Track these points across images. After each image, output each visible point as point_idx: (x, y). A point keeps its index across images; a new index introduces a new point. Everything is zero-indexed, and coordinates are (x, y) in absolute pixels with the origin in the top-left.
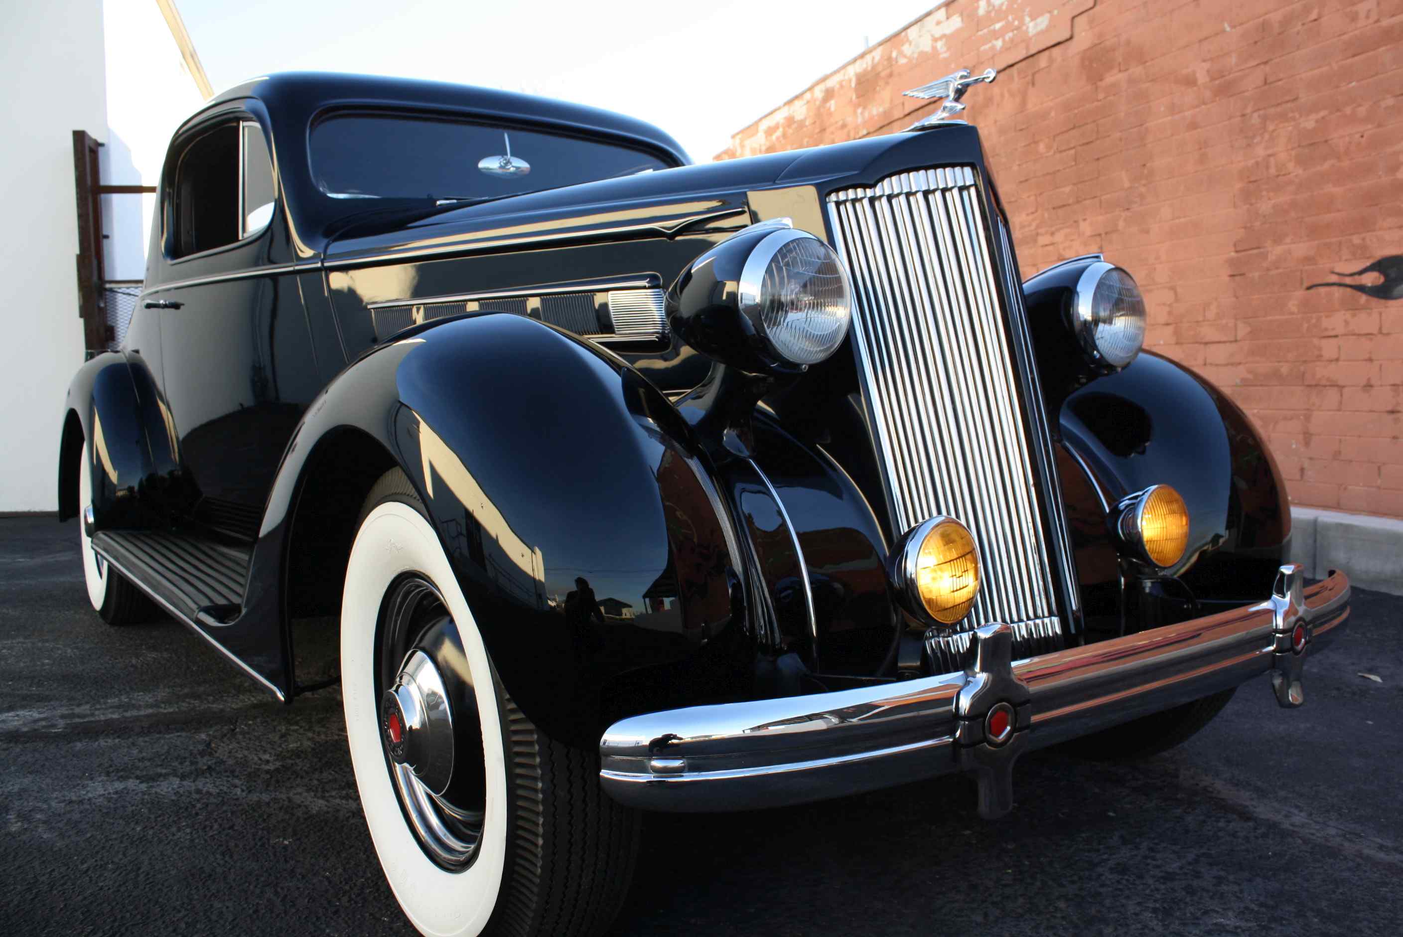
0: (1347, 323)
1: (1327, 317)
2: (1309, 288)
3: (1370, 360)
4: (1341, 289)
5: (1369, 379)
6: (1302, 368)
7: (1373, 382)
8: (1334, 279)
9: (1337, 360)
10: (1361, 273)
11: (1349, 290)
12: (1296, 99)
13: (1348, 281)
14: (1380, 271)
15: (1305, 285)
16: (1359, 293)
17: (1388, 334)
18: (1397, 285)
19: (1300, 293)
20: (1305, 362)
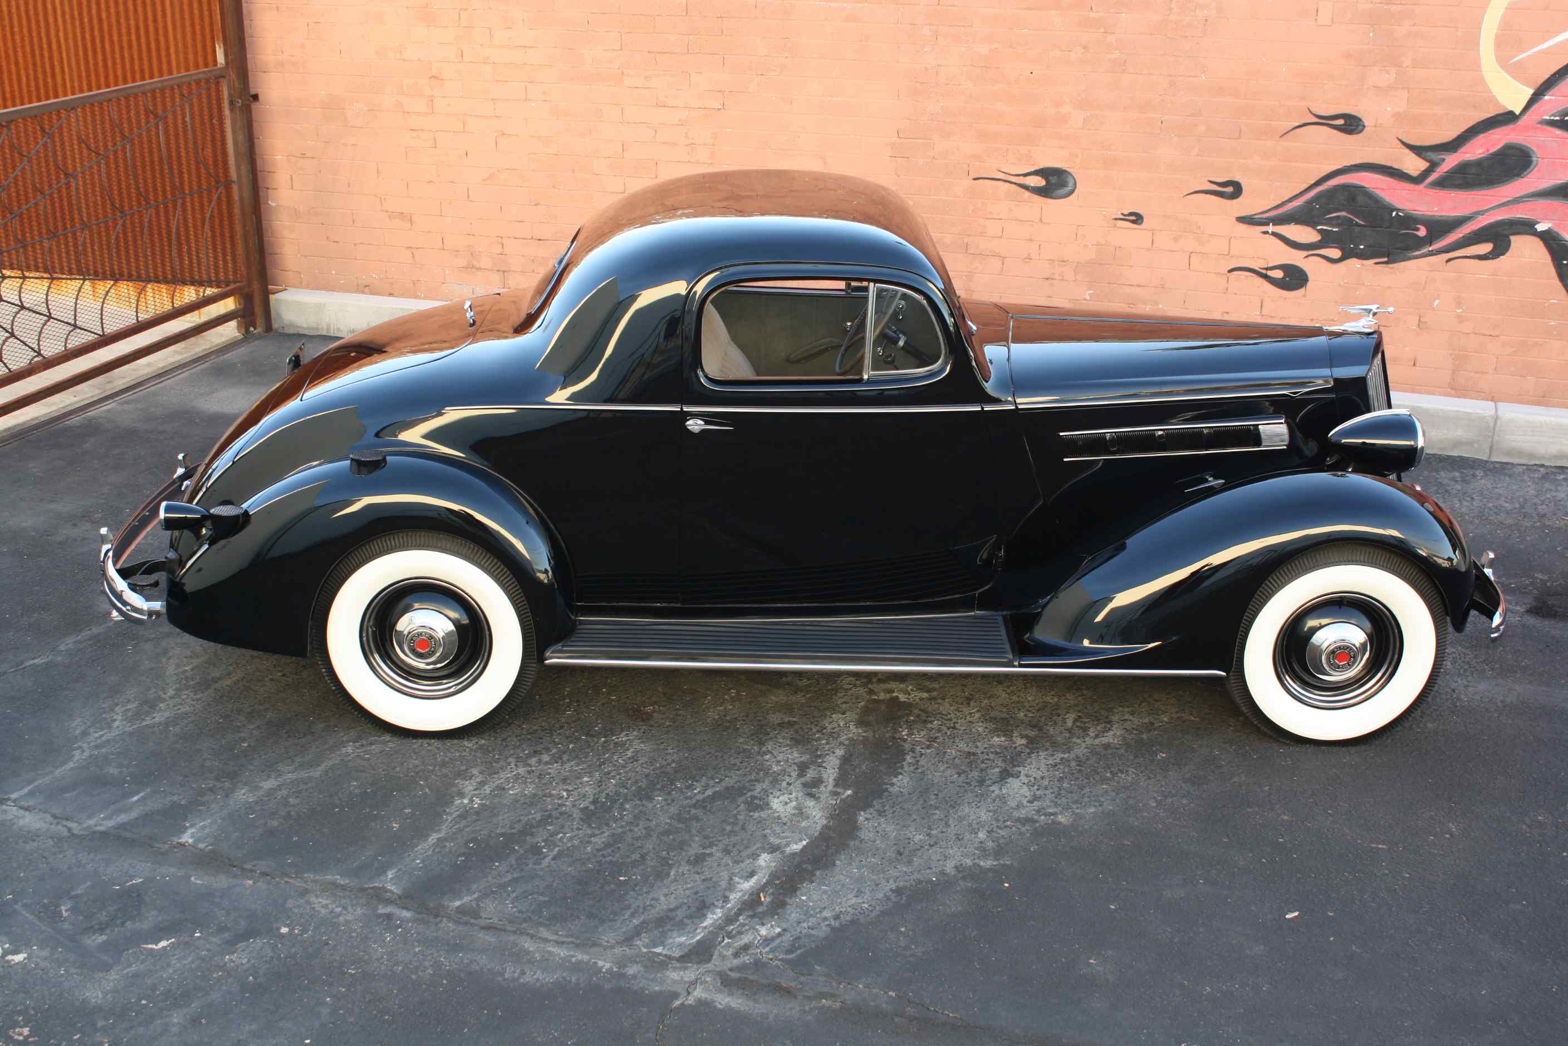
0: (1010, 210)
1: (992, 203)
2: (975, 179)
3: (1031, 240)
4: (1007, 185)
5: (1029, 254)
6: (966, 240)
7: (1033, 256)
8: (1001, 176)
9: (1001, 237)
10: (1025, 175)
11: (1013, 185)
12: (971, 26)
13: (1014, 179)
14: (1042, 177)
15: (973, 175)
16: (1023, 190)
17: (1048, 224)
18: (1057, 189)
19: (968, 182)
20: (970, 235)
